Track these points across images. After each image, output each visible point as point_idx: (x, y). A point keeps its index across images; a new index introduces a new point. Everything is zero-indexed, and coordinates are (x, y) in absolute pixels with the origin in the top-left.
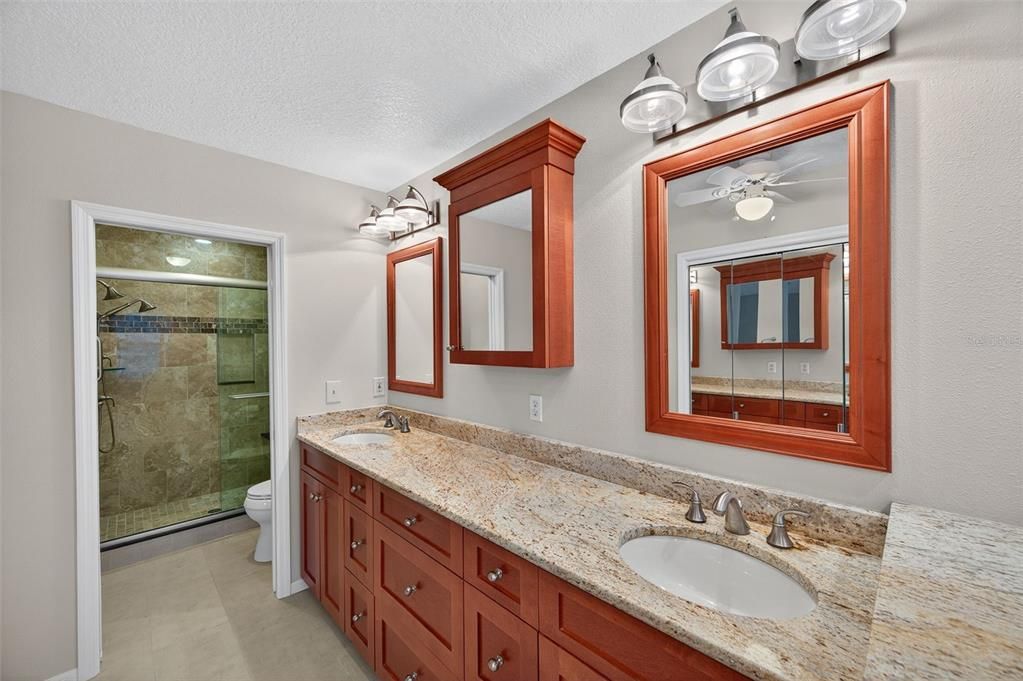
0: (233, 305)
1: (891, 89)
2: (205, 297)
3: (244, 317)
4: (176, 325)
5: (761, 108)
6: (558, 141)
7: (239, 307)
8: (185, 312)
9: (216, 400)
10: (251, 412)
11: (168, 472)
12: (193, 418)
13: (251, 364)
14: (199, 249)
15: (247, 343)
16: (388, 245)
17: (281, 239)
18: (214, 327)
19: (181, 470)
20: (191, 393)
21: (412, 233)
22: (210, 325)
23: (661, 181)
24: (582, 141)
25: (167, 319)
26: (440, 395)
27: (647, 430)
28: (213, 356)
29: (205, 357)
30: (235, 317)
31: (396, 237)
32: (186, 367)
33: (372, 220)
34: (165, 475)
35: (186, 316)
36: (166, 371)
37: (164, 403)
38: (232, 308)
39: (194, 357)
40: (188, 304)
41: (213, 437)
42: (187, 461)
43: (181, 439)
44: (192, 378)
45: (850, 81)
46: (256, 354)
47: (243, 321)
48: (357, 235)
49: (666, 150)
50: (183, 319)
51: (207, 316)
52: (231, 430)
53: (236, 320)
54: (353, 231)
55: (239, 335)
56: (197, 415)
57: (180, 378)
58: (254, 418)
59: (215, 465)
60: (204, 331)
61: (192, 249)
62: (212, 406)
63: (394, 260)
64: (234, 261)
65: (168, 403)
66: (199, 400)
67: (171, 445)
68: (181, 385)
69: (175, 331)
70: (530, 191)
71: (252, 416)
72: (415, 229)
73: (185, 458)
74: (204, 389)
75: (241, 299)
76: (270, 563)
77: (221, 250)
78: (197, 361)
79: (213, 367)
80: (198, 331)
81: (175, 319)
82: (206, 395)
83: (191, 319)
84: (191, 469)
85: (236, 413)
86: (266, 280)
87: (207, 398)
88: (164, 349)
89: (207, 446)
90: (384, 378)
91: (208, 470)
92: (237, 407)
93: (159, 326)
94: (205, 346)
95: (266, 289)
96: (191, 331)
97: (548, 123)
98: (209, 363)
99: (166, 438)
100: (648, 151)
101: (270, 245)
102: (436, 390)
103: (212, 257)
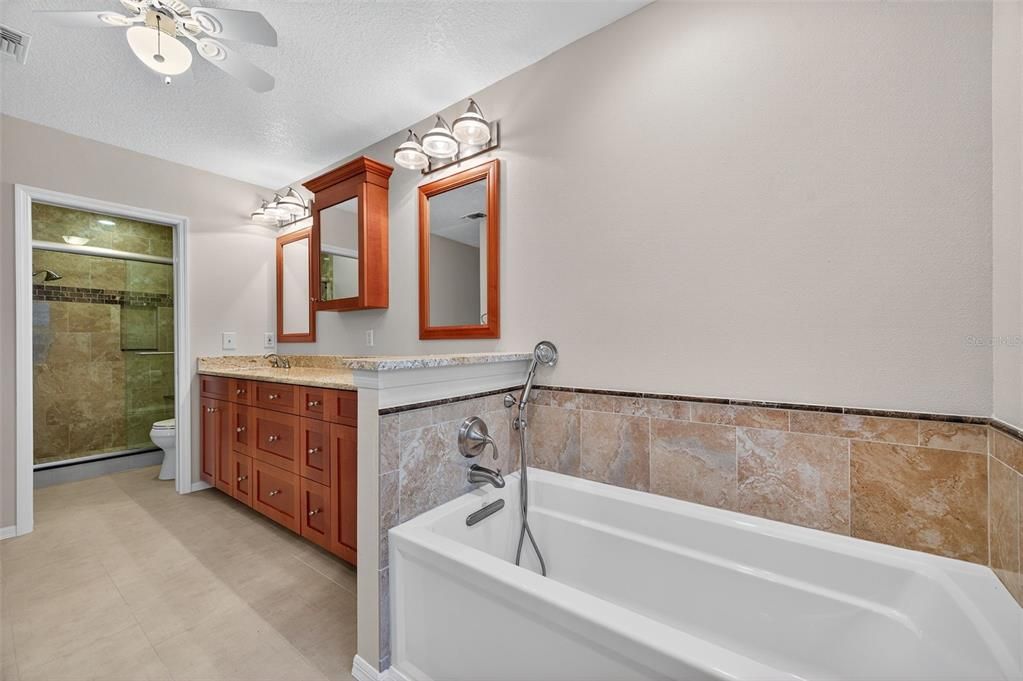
0: (137, 280)
1: (498, 163)
2: (109, 271)
3: (148, 291)
4: (80, 295)
5: (462, 163)
6: (372, 168)
7: (143, 282)
8: (90, 285)
9: (118, 364)
10: (154, 376)
11: (71, 426)
12: (96, 379)
13: (154, 334)
14: (104, 229)
15: (150, 315)
16: (277, 231)
17: (185, 221)
18: (118, 299)
19: (83, 425)
20: (94, 357)
21: (295, 222)
22: (114, 297)
23: (425, 197)
24: (392, 170)
25: (72, 289)
26: (314, 340)
27: (420, 339)
28: (117, 325)
29: (108, 326)
30: (139, 291)
31: (283, 224)
32: (89, 334)
33: (261, 211)
34: (67, 429)
35: (90, 288)
36: (68, 336)
37: (67, 364)
38: (137, 282)
39: (97, 324)
40: (92, 277)
41: (116, 398)
42: (90, 418)
43: (84, 397)
44: (95, 344)
45: (489, 156)
46: (160, 325)
47: (146, 294)
48: (249, 221)
49: (428, 180)
50: (87, 290)
51: (110, 289)
52: (134, 391)
53: (141, 294)
54: (246, 218)
55: (142, 307)
56: (99, 376)
57: (83, 343)
58: (158, 382)
59: (118, 422)
60: (107, 302)
61: (96, 229)
62: (114, 369)
63: (282, 243)
64: (138, 241)
65: (70, 365)
66: (101, 364)
67: (73, 402)
68: (85, 349)
69: (79, 301)
70: (356, 199)
71: (155, 380)
72: (297, 219)
73: (88, 415)
74: (106, 355)
75: (145, 275)
76: (174, 480)
77: (125, 231)
78: (100, 328)
79: (116, 334)
80: (102, 302)
81: (78, 290)
82: (108, 359)
83: (95, 291)
84: (93, 425)
85: (140, 377)
86: (172, 257)
87: (110, 362)
88: (67, 316)
89: (109, 405)
90: (273, 334)
91: (109, 427)
92: (140, 371)
93: (63, 295)
94: (109, 315)
95: (171, 264)
96: (94, 301)
97: (362, 159)
98: (112, 331)
99: (69, 396)
100: (420, 181)
101: (175, 225)
102: (312, 337)
103: (116, 236)
